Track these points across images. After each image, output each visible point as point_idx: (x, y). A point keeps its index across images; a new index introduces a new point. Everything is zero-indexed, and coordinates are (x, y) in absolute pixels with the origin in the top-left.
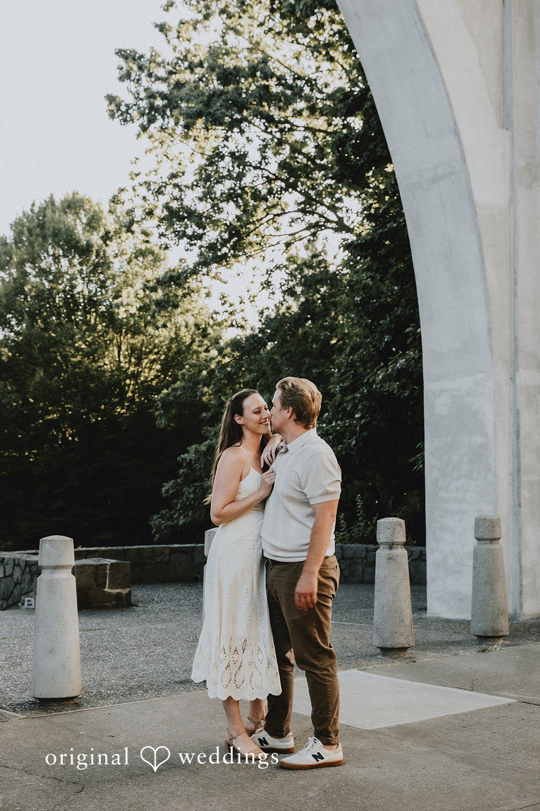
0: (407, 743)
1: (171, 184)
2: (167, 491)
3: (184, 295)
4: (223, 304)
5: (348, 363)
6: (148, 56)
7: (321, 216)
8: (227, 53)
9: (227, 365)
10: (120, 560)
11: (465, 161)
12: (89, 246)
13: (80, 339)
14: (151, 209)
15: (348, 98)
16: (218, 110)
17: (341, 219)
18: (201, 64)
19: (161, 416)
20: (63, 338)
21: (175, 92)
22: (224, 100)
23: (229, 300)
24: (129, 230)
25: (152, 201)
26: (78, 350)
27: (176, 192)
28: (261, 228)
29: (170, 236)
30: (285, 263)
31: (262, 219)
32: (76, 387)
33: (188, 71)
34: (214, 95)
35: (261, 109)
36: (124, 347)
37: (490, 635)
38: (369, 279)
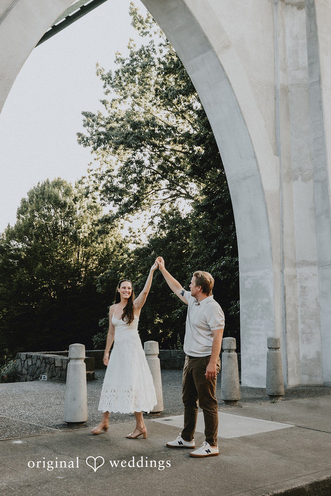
0: (247, 445)
1: (107, 175)
2: (101, 324)
3: (112, 228)
4: (130, 232)
5: (195, 262)
6: (97, 115)
7: (178, 191)
8: (135, 114)
9: (132, 262)
10: (90, 357)
11: (259, 170)
12: (65, 203)
13: (60, 248)
14: (97, 187)
15: (198, 138)
16: (131, 141)
17: (188, 193)
18: (122, 119)
19: (99, 286)
20: (52, 248)
21: (110, 132)
22: (134, 137)
23: (133, 230)
24: (86, 197)
25: (98, 183)
26: (59, 253)
27: (109, 179)
28: (149, 197)
29: (106, 200)
30: (160, 213)
31: (149, 192)
32: (58, 272)
33: (116, 122)
34: (129, 134)
35: (151, 141)
36: (81, 253)
37: (275, 395)
38: (206, 222)
